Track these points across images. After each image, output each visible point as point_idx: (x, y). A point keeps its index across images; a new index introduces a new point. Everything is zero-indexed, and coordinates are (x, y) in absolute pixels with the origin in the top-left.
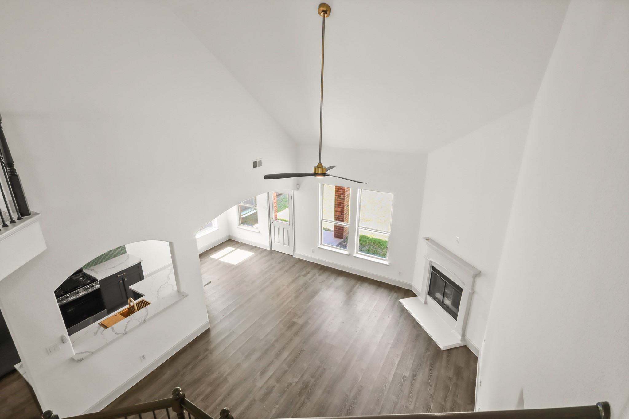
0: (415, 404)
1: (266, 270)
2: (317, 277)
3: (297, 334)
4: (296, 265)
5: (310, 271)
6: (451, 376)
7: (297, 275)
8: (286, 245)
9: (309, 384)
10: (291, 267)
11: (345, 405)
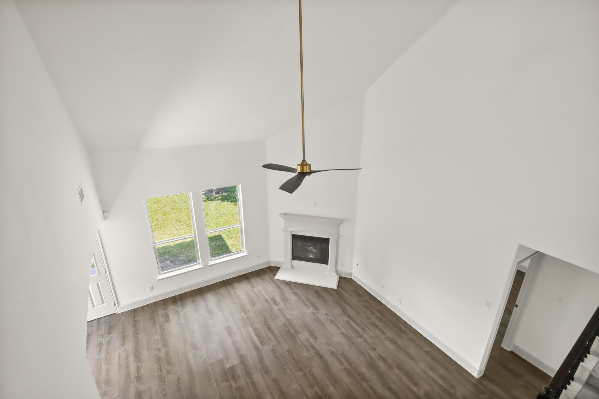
0: (371, 330)
1: (103, 355)
2: (183, 312)
3: (250, 374)
4: (137, 319)
5: (166, 313)
6: (359, 299)
7: (157, 327)
8: (97, 306)
9: (319, 394)
10: (135, 326)
11: (353, 375)
